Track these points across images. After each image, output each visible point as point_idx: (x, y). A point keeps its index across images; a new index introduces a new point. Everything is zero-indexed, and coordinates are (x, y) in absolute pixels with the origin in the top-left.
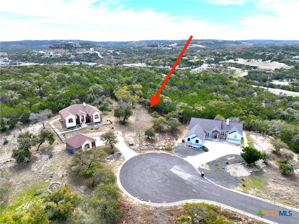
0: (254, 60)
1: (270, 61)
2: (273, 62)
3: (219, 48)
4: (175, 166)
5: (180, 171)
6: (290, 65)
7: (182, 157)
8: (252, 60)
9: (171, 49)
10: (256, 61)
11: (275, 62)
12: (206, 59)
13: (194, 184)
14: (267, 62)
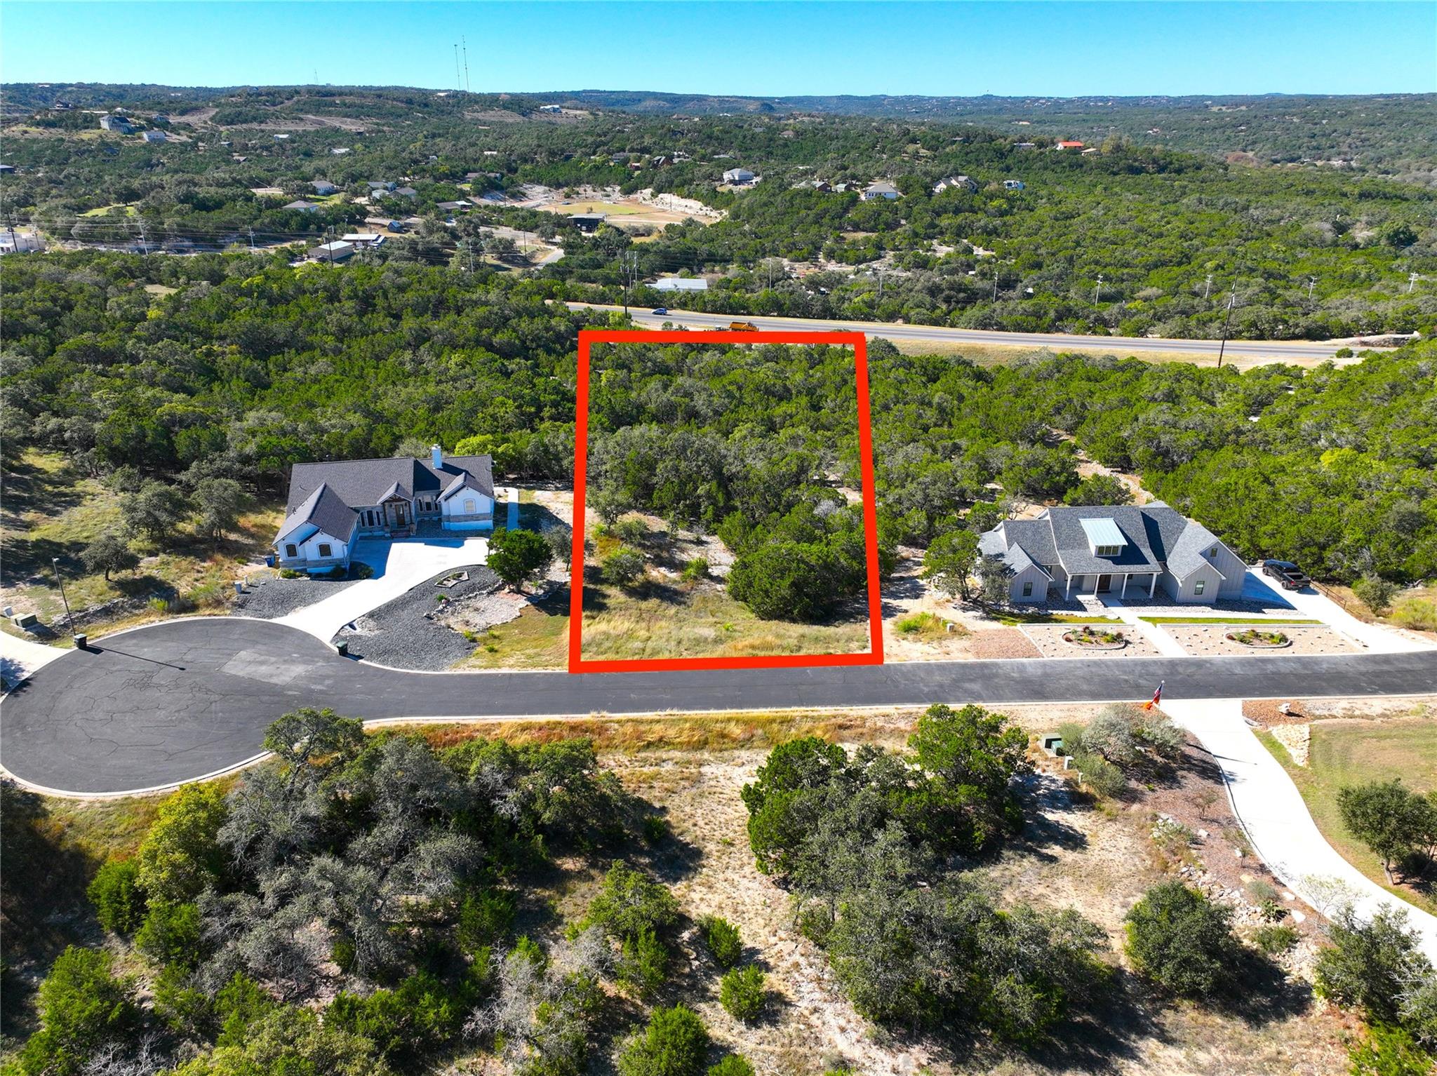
0: (589, 188)
1: (648, 191)
2: (661, 195)
3: (440, 135)
4: (243, 653)
5: (262, 663)
6: (717, 209)
7: (270, 617)
8: (581, 190)
9: (184, 138)
10: (599, 194)
11: (667, 197)
12: (376, 194)
13: (319, 687)
14: (638, 196)
